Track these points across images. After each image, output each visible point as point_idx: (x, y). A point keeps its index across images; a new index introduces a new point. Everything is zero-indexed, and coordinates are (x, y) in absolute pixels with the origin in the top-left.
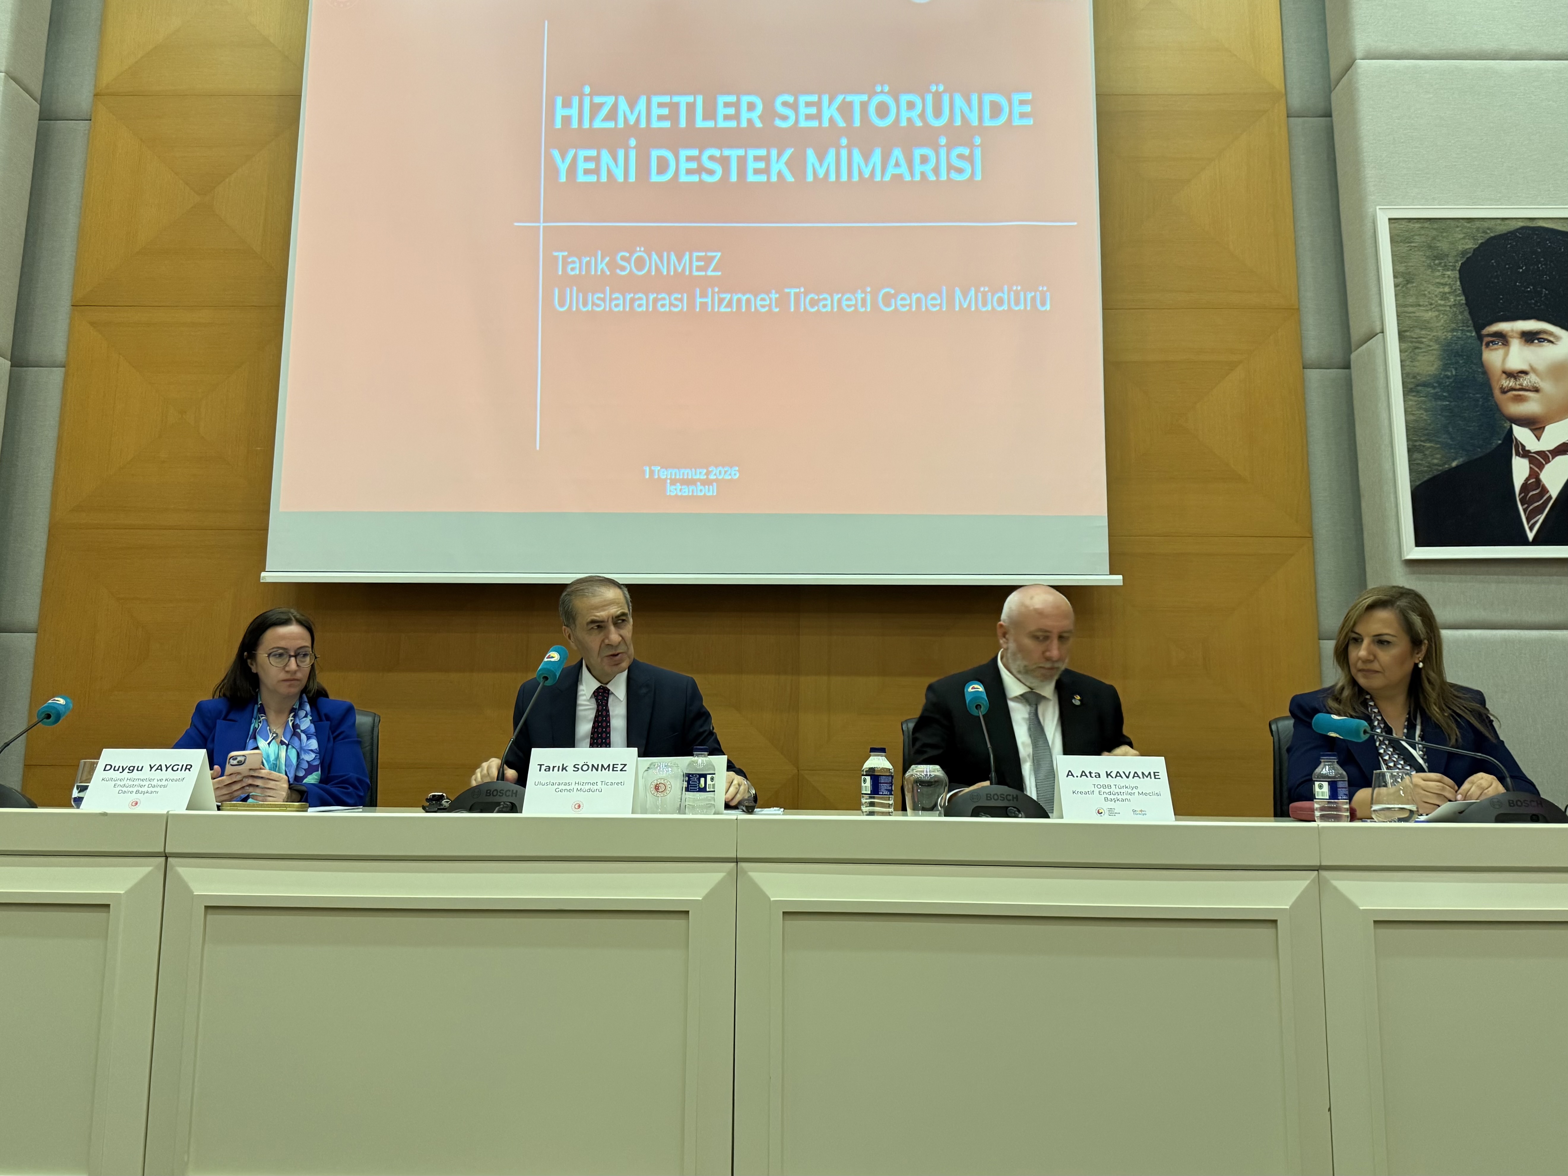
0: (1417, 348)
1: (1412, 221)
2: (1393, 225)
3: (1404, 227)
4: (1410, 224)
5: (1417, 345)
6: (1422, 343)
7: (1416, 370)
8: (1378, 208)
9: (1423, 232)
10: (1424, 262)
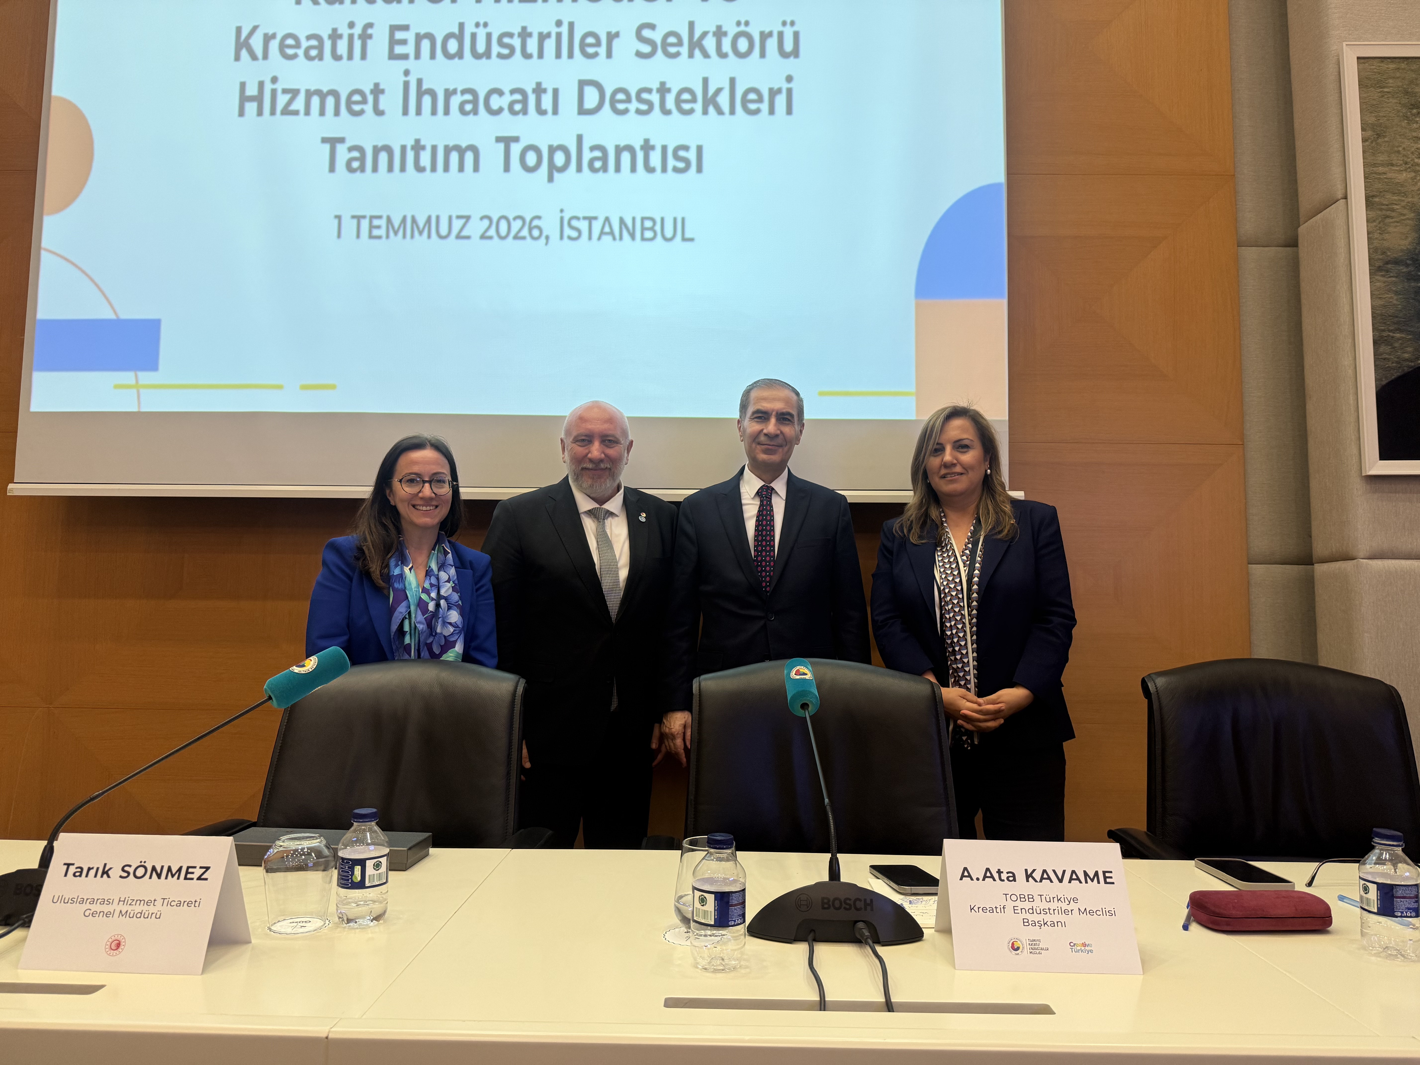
0: (1388, 217)
1: (1386, 61)
2: (1361, 66)
3: (1375, 68)
4: (1382, 65)
5: (1388, 213)
6: (1393, 210)
7: (1386, 244)
8: (1344, 44)
9: (1398, 74)
10: (1398, 111)
